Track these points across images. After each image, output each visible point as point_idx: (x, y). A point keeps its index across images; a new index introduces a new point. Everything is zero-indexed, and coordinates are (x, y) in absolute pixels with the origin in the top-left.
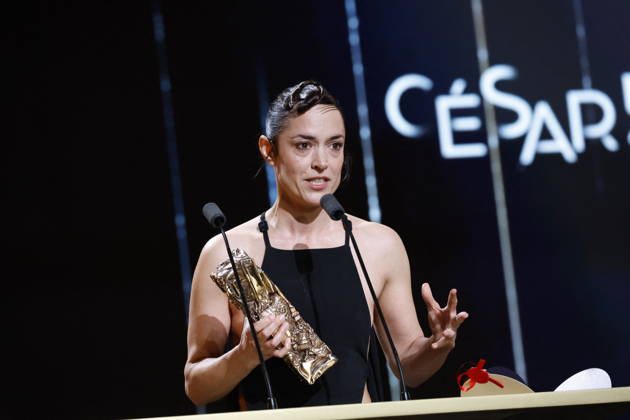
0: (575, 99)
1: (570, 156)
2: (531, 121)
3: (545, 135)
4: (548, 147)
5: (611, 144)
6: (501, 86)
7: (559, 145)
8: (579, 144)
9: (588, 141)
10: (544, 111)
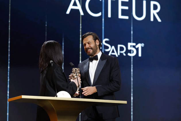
0: (119, 46)
1: (117, 56)
2: (111, 49)
3: (113, 52)
4: (113, 54)
5: (124, 55)
6: (106, 42)
7: (115, 54)
8: (119, 54)
9: (120, 53)
10: (113, 47)
